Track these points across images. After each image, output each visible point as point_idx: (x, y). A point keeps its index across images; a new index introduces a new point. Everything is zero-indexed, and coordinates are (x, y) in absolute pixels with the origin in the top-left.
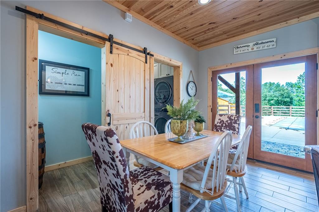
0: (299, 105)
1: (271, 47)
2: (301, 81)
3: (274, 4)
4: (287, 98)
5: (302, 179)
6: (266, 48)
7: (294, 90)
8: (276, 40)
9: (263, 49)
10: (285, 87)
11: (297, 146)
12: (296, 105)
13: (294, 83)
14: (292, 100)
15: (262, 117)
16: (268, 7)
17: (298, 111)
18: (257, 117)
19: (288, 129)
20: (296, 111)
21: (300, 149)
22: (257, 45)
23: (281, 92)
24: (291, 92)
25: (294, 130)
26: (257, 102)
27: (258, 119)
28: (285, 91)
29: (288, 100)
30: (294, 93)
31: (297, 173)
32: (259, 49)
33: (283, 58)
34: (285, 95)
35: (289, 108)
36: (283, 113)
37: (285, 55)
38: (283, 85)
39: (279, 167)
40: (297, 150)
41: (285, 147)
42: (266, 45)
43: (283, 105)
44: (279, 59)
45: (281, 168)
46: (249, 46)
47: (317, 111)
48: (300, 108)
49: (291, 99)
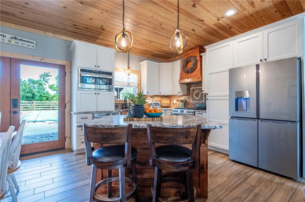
0: (40, 100)
1: (31, 47)
2: (42, 79)
3: (38, 14)
4: (29, 93)
5: (57, 155)
6: (25, 46)
7: (36, 86)
8: (36, 43)
9: (22, 46)
10: (27, 82)
11: (47, 134)
12: (37, 100)
13: (36, 80)
14: (34, 96)
15: (21, 112)
16: (32, 12)
17: (39, 105)
18: (15, 113)
19: (36, 122)
20: (38, 105)
21: (49, 135)
22: (15, 39)
23: (23, 87)
24: (33, 88)
25: (40, 122)
26: (16, 97)
27: (16, 114)
28: (27, 86)
29: (30, 95)
30: (35, 89)
31: (53, 153)
32: (17, 45)
33: (42, 61)
34: (27, 90)
35: (33, 103)
36: (24, 108)
37: (43, 59)
38: (25, 81)
39: (38, 154)
40: (48, 137)
41: (37, 137)
42: (26, 43)
43: (25, 100)
44: (38, 60)
45: (40, 154)
46: (6, 36)
47: (65, 105)
48: (41, 103)
49: (33, 94)
